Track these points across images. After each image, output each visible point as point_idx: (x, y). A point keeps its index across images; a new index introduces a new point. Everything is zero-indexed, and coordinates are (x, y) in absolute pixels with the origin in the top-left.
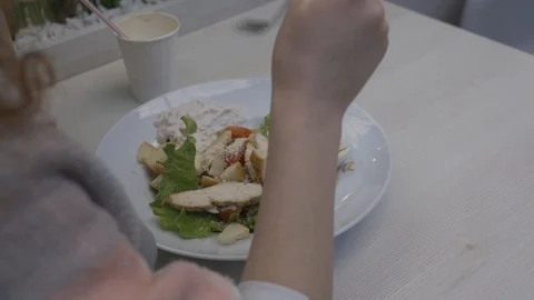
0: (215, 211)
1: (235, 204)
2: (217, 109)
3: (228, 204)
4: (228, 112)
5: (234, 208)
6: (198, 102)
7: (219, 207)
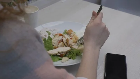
0: (59, 54)
1: (64, 52)
2: (51, 30)
3: (62, 52)
4: (54, 30)
5: (64, 53)
6: (47, 28)
7: (60, 53)
